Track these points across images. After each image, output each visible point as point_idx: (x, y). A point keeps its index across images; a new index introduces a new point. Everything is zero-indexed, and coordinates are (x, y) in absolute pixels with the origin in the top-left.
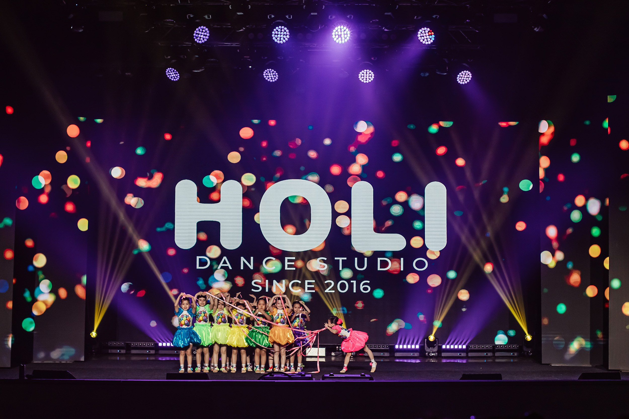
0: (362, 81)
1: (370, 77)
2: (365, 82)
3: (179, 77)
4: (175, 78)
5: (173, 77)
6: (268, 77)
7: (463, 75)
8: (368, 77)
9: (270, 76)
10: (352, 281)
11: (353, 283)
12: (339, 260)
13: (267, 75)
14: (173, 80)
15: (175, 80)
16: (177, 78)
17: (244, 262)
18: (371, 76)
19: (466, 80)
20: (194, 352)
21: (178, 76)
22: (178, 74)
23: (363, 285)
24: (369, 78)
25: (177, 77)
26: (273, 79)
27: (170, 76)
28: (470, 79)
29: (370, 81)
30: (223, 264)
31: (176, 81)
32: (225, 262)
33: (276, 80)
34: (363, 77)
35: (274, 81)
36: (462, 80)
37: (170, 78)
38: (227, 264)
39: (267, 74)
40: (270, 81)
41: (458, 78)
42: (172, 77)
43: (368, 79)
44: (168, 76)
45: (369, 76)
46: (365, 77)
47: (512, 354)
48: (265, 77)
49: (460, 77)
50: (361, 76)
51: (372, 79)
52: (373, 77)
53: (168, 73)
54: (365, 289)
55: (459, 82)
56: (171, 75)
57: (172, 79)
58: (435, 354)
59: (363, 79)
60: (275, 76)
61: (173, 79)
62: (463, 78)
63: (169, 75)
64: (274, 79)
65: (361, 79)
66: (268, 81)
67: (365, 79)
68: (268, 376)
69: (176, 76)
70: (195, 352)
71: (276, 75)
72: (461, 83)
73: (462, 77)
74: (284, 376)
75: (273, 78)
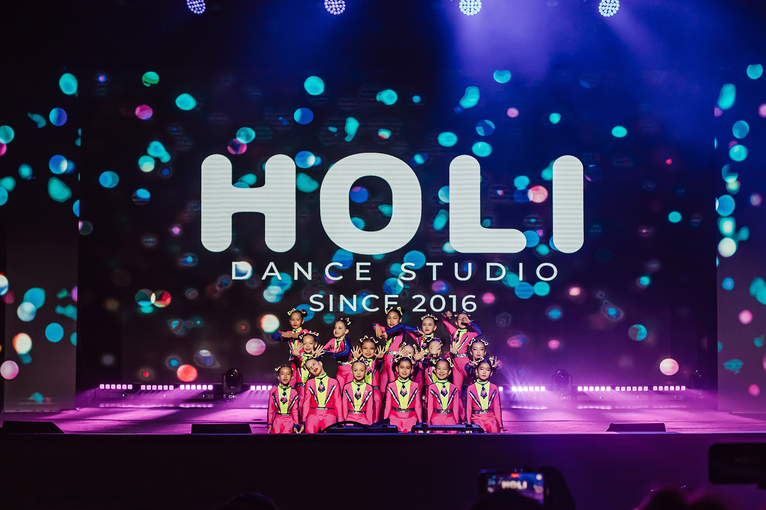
0: (465, 12)
1: (476, 7)
2: (468, 14)
3: (204, 8)
4: (199, 10)
5: (197, 9)
6: (331, 8)
7: (607, 3)
8: (472, 7)
9: (334, 6)
10: (450, 296)
11: (452, 298)
12: (432, 266)
13: (329, 4)
14: (197, 14)
15: (198, 12)
16: (201, 10)
17: (298, 270)
18: (477, 5)
19: (612, 10)
20: (229, 396)
21: (203, 6)
22: (204, 4)
23: (466, 301)
24: (474, 8)
25: (202, 8)
26: (337, 10)
27: (193, 7)
28: (617, 9)
29: (476, 12)
30: (269, 272)
31: (200, 14)
32: (272, 270)
33: (342, 11)
34: (465, 7)
35: (339, 13)
36: (606, 11)
37: (192, 10)
38: (275, 272)
39: (329, 2)
40: (333, 14)
41: (600, 7)
42: (194, 9)
43: (472, 10)
44: (190, 7)
45: (474, 5)
46: (468, 6)
47: (675, 397)
48: (326, 8)
49: (603, 6)
50: (463, 5)
51: (478, 10)
52: (480, 7)
53: (189, 2)
54: (470, 307)
55: (602, 13)
56: (193, 5)
57: (195, 12)
58: (567, 397)
59: (465, 10)
60: (341, 6)
61: (197, 11)
62: (607, 8)
63: (191, 5)
64: (340, 11)
65: (462, 10)
66: (331, 13)
67: (468, 10)
68: (335, 428)
69: (200, 7)
70: (231, 397)
71: (342, 4)
72: (605, 15)
73: (605, 5)
74: (357, 427)
75: (339, 9)
